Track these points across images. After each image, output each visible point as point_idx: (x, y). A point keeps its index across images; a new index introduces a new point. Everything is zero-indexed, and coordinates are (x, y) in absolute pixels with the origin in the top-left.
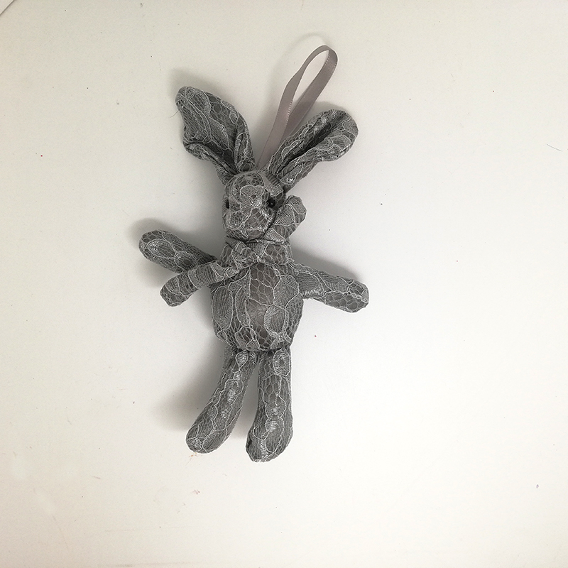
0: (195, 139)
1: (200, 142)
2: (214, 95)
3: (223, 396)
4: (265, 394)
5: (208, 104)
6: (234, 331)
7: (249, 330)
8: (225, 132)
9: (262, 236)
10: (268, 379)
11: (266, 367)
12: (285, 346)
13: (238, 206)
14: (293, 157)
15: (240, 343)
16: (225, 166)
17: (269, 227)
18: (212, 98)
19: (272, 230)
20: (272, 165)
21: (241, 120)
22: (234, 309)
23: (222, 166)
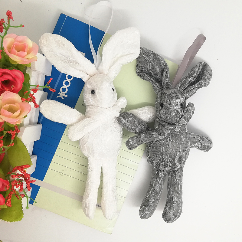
0: (142, 70)
1: (144, 72)
2: (155, 52)
3: (155, 192)
4: (173, 191)
5: (152, 56)
6: (160, 163)
7: (168, 163)
8: (158, 69)
9: (178, 122)
10: (174, 184)
11: (173, 178)
12: (181, 169)
13: (170, 108)
14: (191, 85)
15: (162, 167)
16: (158, 85)
17: (181, 118)
18: (154, 54)
19: (183, 119)
20: (181, 87)
21: (166, 65)
22: (162, 153)
23: (156, 85)
